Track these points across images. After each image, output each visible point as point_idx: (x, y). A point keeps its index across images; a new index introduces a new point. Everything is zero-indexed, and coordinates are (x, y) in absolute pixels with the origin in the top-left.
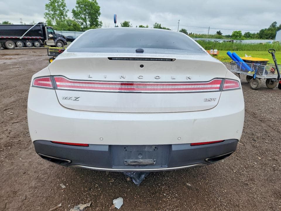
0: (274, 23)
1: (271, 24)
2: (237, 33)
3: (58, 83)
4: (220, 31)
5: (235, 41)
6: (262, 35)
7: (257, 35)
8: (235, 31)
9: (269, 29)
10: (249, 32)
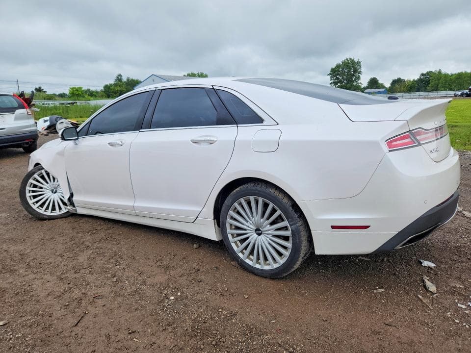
0: (119, 76)
1: (115, 77)
2: (77, 90)
3: (418, 138)
4: (40, 88)
5: (78, 104)
6: (109, 92)
7: (103, 93)
8: (71, 87)
9: (115, 85)
10: (90, 89)
